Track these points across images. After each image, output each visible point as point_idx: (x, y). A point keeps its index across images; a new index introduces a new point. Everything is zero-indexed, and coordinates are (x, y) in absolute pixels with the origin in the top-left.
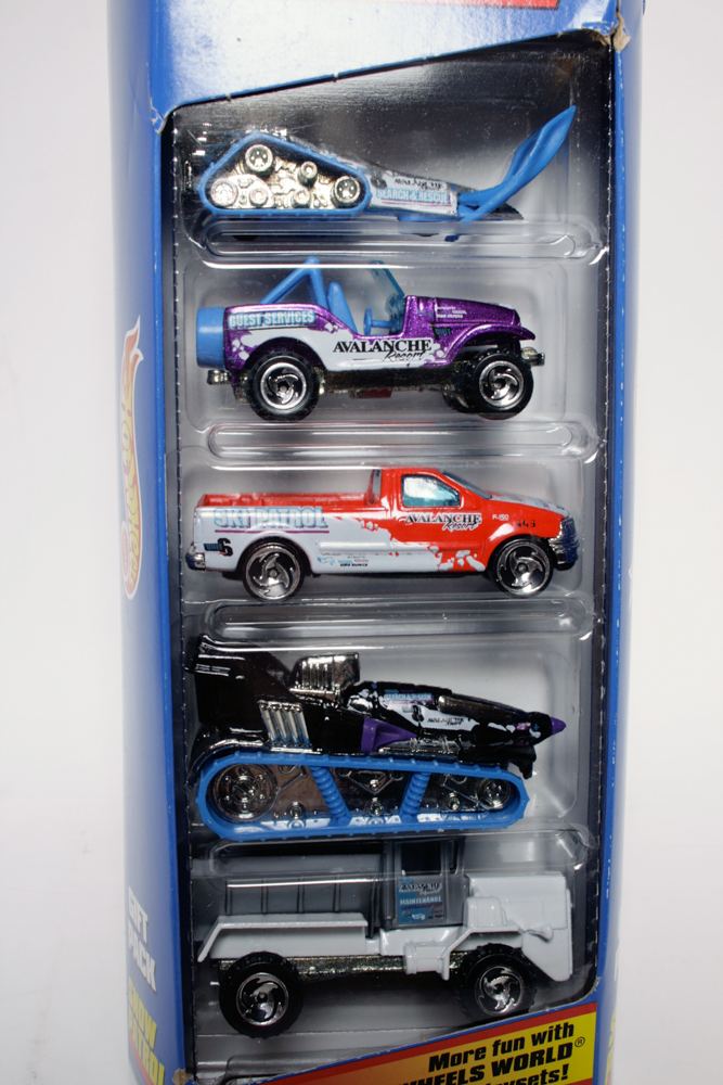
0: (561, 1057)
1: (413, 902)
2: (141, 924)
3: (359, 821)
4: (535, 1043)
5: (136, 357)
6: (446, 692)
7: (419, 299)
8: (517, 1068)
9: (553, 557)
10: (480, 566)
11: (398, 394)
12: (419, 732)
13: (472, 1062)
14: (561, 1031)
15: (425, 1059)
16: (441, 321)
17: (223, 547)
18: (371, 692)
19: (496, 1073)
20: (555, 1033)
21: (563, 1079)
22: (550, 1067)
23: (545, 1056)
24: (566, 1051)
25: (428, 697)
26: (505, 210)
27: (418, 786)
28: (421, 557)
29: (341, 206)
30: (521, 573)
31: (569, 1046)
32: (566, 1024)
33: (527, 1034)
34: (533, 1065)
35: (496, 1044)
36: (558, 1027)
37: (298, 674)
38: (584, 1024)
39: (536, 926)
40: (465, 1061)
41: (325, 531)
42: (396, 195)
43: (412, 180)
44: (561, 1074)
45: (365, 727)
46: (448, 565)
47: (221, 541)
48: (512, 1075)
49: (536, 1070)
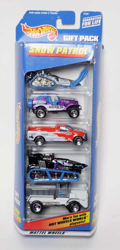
0: (84, 219)
1: (61, 193)
2: (18, 196)
3: (53, 180)
4: (80, 216)
5: (20, 108)
6: (68, 160)
7: (62, 100)
8: (77, 220)
9: (83, 140)
10: (72, 141)
12: (63, 166)
13: (70, 219)
15: (62, 218)
16: (65, 103)
17: (32, 137)
18: (56, 159)
19: (74, 221)
21: (85, 222)
22: (82, 220)
23: (81, 218)
24: (85, 218)
25: (65, 161)
26: (79, 84)
27: (62, 175)
28: (63, 139)
29: (52, 86)
30: (78, 142)
31: (85, 217)
33: (79, 215)
34: (80, 220)
35: (74, 216)
36: (84, 214)
37: (45, 156)
38: (88, 214)
39: (81, 198)
40: (69, 218)
41: (47, 135)
42: (60, 82)
43: (63, 80)
44: (84, 222)
45: (55, 165)
46: (67, 140)
47: (32, 136)
48: (76, 221)
49: (80, 221)
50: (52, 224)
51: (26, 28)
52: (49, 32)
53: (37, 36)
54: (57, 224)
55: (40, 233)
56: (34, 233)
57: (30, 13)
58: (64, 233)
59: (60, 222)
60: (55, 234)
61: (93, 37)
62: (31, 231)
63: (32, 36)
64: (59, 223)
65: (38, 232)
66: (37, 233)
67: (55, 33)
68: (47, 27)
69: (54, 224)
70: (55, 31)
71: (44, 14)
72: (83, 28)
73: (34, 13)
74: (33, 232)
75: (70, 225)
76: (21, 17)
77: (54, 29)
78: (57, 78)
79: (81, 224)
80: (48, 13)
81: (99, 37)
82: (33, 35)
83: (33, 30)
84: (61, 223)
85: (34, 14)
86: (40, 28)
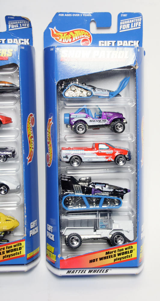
0: (130, 253)
1: (102, 224)
2: (51, 230)
3: (91, 207)
4: (125, 250)
5: (51, 123)
6: (108, 184)
7: (104, 112)
8: (122, 254)
9: (126, 158)
10: (113, 160)
11: (101, 129)
12: (102, 191)
13: (114, 253)
14: (130, 248)
15: (105, 252)
16: (108, 116)
17: (67, 157)
18: (94, 184)
19: (118, 255)
20: (129, 248)
22: (128, 255)
23: (127, 252)
24: (131, 251)
25: (104, 185)
26: (118, 95)
28: (103, 158)
29: (88, 96)
30: (120, 161)
32: (131, 246)
33: (124, 248)
35: (118, 250)
37: (80, 181)
38: (135, 246)
39: (126, 230)
40: (112, 253)
41: (85, 154)
42: (98, 93)
43: (101, 90)
44: (131, 256)
45: (92, 190)
46: (107, 160)
47: (66, 156)
48: (122, 256)
49: (126, 255)
50: (93, 260)
51: (55, 33)
52: (82, 38)
53: (69, 42)
54: (98, 260)
55: (79, 273)
56: (71, 273)
57: (59, 15)
58: (107, 271)
59: (103, 257)
60: (97, 272)
61: (132, 42)
62: (69, 270)
63: (62, 42)
64: (101, 259)
65: (77, 271)
66: (75, 273)
67: (89, 39)
68: (80, 31)
69: (96, 260)
70: (89, 35)
71: (75, 16)
72: (120, 31)
73: (64, 15)
74: (71, 271)
75: (114, 261)
76: (50, 20)
77: (88, 34)
78: (94, 88)
79: (127, 259)
80: (80, 15)
81: (139, 42)
82: (64, 41)
83: (63, 36)
84: (104, 259)
85: (64, 17)
86: (72, 32)
